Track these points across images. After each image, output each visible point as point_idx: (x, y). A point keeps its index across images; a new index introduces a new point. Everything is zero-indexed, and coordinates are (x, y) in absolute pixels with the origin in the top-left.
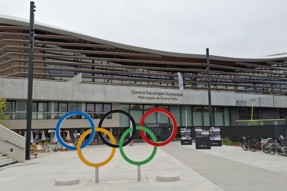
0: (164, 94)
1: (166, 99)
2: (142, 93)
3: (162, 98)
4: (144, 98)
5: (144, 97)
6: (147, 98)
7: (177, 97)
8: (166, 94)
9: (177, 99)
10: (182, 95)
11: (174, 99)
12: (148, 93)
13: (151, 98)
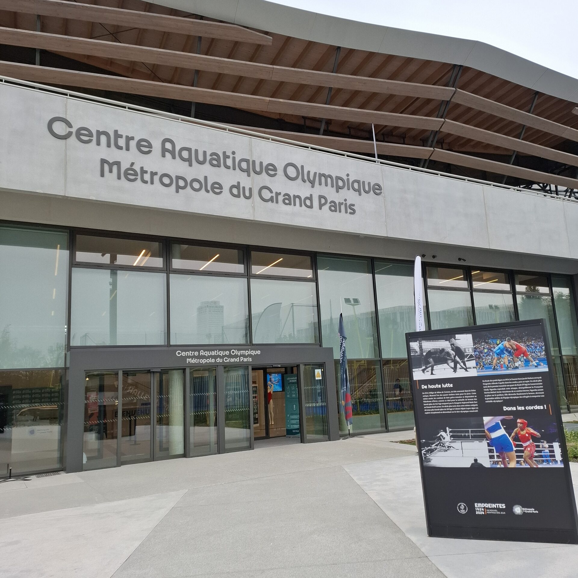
0: (280, 172)
1: (289, 200)
2: (133, 144)
3: (266, 194)
4: (147, 177)
5: (143, 172)
6: (166, 181)
7: (350, 196)
8: (292, 172)
9: (351, 209)
10: (377, 189)
11: (335, 207)
12: (173, 153)
13: (196, 185)
